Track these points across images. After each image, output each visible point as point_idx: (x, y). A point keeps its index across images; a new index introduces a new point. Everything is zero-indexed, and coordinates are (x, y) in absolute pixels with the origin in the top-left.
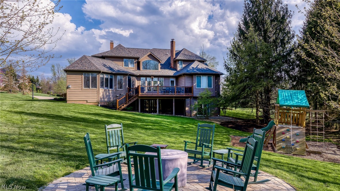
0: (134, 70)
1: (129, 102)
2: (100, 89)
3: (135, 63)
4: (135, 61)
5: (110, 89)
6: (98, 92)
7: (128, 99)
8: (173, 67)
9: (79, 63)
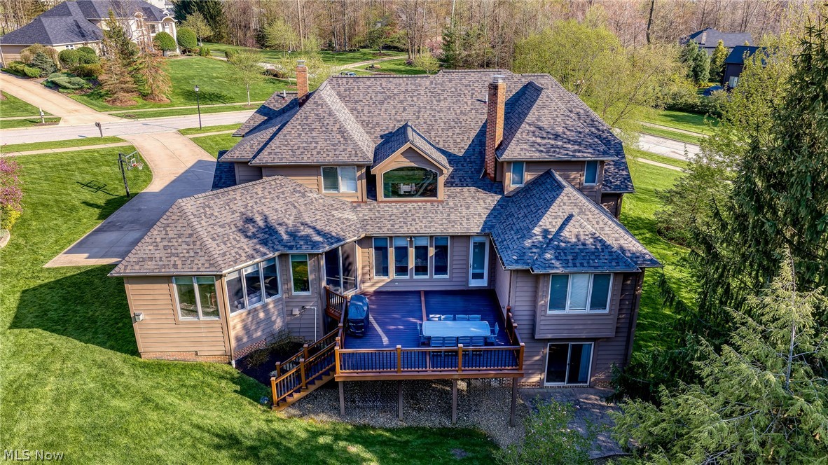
0: (356, 200)
1: (309, 386)
2: (231, 315)
3: (360, 178)
4: (359, 174)
5: (269, 300)
6: (226, 327)
7: (307, 376)
8: (492, 175)
9: (159, 240)
